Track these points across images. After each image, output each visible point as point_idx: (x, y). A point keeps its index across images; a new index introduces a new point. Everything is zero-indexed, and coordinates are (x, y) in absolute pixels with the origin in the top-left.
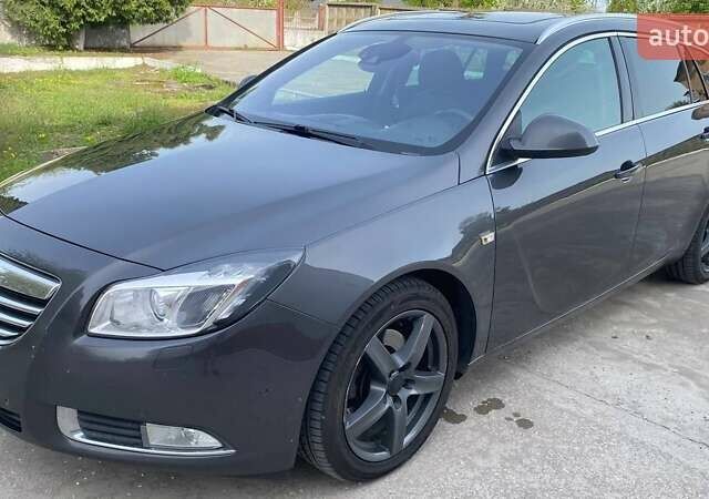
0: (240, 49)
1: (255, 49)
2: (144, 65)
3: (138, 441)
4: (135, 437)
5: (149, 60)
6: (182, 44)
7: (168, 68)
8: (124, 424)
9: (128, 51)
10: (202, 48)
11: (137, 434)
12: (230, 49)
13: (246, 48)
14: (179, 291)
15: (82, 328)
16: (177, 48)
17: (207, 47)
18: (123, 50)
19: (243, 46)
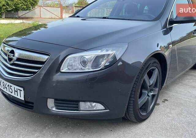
0: (50, 18)
1: (55, 18)
2: (23, 22)
3: (77, 109)
4: (76, 107)
5: (24, 21)
6: (33, 17)
7: (31, 23)
8: (72, 103)
9: (18, 19)
10: (39, 18)
11: (77, 106)
12: (47, 18)
13: (52, 18)
14: (92, 56)
15: (58, 70)
16: (32, 18)
17: (41, 17)
18: (16, 18)
19: (51, 17)
